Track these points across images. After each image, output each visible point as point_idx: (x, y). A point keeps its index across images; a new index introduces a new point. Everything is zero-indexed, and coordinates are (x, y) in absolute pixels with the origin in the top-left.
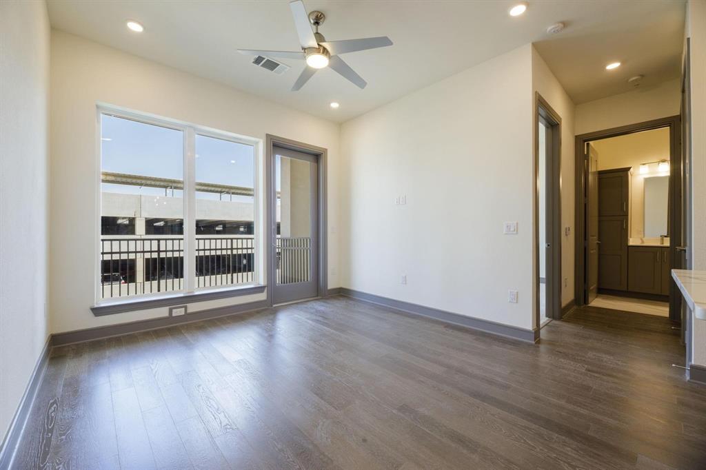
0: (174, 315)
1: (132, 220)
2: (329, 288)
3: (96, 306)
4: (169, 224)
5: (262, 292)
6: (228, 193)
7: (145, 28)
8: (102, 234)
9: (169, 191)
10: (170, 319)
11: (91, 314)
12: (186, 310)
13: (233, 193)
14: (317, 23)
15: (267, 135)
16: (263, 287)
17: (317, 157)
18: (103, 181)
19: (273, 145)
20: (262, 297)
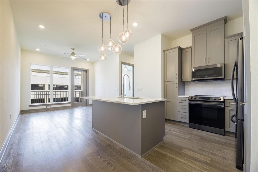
0: (47, 108)
1: (44, 85)
2: (89, 104)
3: (30, 105)
4: (58, 86)
5: (70, 104)
6: (78, 76)
7: (40, 50)
8: (31, 90)
9: (57, 75)
10: (46, 109)
11: (29, 107)
12: (50, 107)
13: (79, 76)
14: (73, 50)
15: (71, 67)
16: (70, 103)
17: (86, 71)
18: (32, 72)
19: (73, 69)
20: (70, 105)
